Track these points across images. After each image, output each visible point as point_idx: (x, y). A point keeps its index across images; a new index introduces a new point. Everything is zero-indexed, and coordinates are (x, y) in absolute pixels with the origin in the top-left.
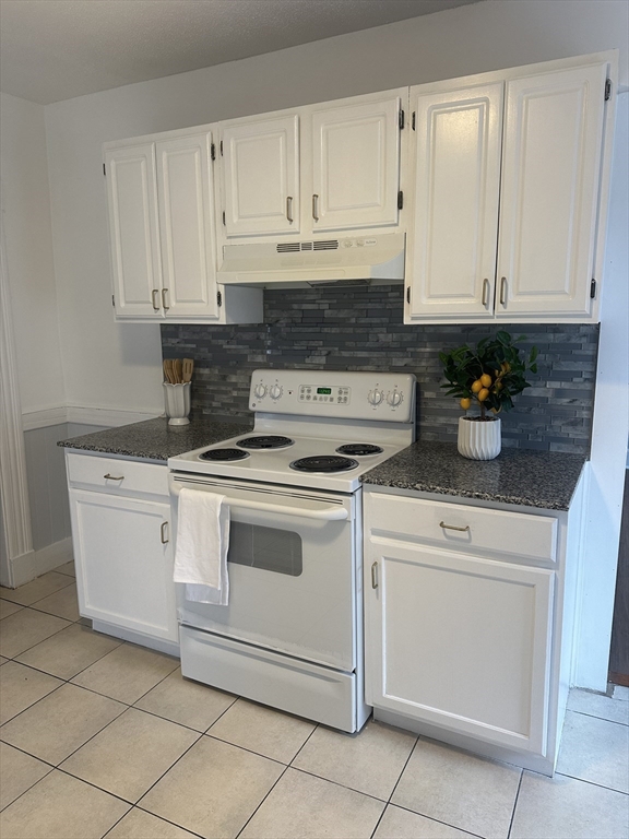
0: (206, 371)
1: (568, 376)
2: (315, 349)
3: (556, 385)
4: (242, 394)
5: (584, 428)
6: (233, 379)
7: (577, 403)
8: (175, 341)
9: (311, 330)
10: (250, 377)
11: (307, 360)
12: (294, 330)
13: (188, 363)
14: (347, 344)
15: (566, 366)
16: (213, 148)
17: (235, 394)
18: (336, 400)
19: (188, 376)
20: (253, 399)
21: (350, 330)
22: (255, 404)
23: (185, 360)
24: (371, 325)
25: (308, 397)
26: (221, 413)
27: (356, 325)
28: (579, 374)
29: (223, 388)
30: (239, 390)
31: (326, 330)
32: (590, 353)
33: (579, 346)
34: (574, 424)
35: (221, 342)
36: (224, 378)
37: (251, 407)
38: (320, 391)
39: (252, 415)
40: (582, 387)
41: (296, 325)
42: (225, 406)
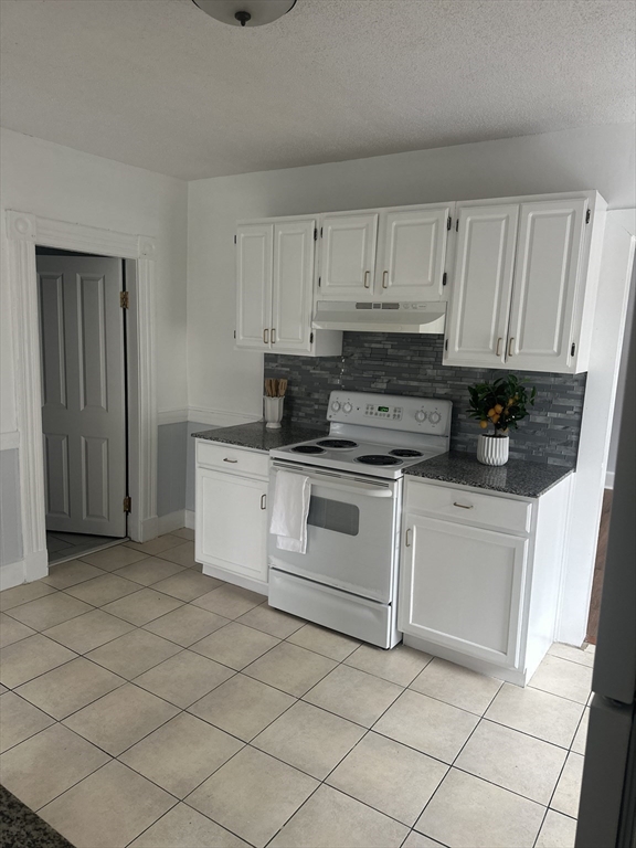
0: (296, 389)
1: (563, 409)
2: (379, 377)
3: (555, 415)
4: (322, 407)
5: (573, 448)
6: (316, 396)
7: (568, 429)
8: (274, 365)
9: (376, 363)
10: (329, 396)
11: (373, 386)
12: (364, 362)
13: (283, 382)
14: (404, 375)
15: (562, 402)
16: (315, 232)
17: (316, 407)
18: (391, 417)
19: (282, 392)
20: (329, 413)
21: (406, 365)
22: (331, 415)
23: (282, 380)
24: (422, 363)
25: (371, 413)
26: (305, 421)
27: (411, 362)
28: (572, 408)
29: (308, 402)
30: (319, 404)
31: (388, 364)
32: (580, 393)
33: (572, 388)
34: (566, 444)
35: (309, 367)
36: (309, 394)
37: (328, 418)
38: (380, 409)
39: (328, 424)
40: (572, 417)
41: (366, 359)
42: (308, 416)
